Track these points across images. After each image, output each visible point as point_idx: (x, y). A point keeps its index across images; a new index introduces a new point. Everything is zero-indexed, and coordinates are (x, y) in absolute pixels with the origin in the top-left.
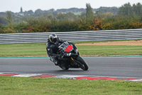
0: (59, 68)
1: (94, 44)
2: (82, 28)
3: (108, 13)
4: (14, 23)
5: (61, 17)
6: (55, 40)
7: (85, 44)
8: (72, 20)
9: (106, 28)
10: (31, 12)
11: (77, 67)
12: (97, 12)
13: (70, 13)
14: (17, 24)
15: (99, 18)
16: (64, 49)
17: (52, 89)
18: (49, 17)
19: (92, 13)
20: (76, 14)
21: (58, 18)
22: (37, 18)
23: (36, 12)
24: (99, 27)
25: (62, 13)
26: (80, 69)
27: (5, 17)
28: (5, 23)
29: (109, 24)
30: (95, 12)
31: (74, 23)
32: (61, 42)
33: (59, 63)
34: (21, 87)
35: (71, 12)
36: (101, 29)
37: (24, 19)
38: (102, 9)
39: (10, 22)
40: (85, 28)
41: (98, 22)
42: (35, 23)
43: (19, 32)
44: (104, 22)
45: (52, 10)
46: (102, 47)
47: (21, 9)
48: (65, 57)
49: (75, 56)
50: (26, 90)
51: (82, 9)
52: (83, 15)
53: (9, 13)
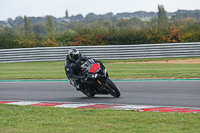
0: (81, 94)
1: (169, 62)
2: (151, 39)
3: (189, 19)
4: (57, 33)
5: (122, 23)
6: (76, 57)
7: (156, 62)
8: (137, 28)
9: (186, 40)
10: (80, 16)
11: (106, 93)
12: (173, 17)
13: (135, 19)
14: (61, 33)
15: (177, 25)
16: (88, 68)
17: (109, 124)
18: (106, 24)
19: (166, 18)
20: (143, 19)
21: (118, 26)
22: (88, 26)
23: (87, 16)
24: (176, 39)
25: (125, 18)
26: (110, 96)
27: (44, 24)
28: (44, 33)
29: (189, 34)
30: (170, 17)
31: (141, 32)
32: (85, 60)
33: (82, 87)
34: (66, 122)
35: (137, 17)
36: (179, 41)
37: (70, 26)
38: (181, 13)
39: (50, 31)
40: (156, 40)
41: (175, 31)
42: (86, 32)
43: (64, 45)
44: (184, 31)
45: (111, 14)
46: (180, 65)
47: (67, 13)
48: (90, 79)
49: (103, 78)
50: (73, 126)
51: (152, 13)
52: (153, 21)
53: (49, 19)
